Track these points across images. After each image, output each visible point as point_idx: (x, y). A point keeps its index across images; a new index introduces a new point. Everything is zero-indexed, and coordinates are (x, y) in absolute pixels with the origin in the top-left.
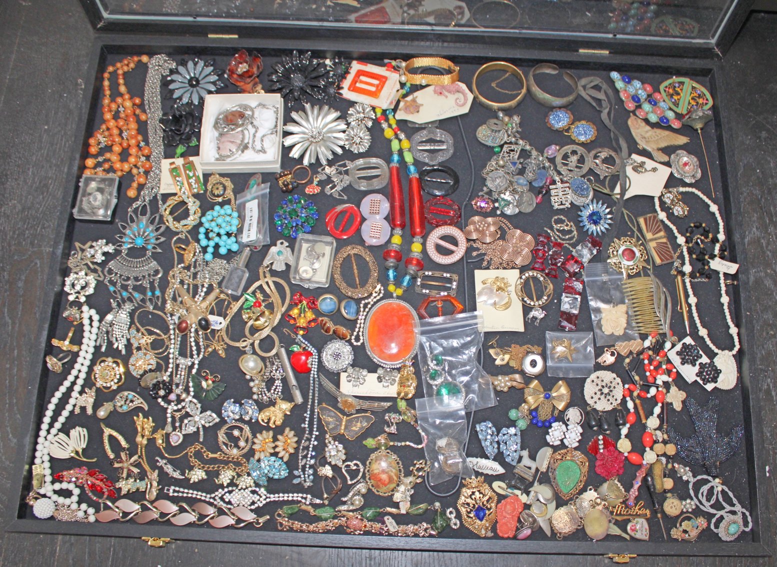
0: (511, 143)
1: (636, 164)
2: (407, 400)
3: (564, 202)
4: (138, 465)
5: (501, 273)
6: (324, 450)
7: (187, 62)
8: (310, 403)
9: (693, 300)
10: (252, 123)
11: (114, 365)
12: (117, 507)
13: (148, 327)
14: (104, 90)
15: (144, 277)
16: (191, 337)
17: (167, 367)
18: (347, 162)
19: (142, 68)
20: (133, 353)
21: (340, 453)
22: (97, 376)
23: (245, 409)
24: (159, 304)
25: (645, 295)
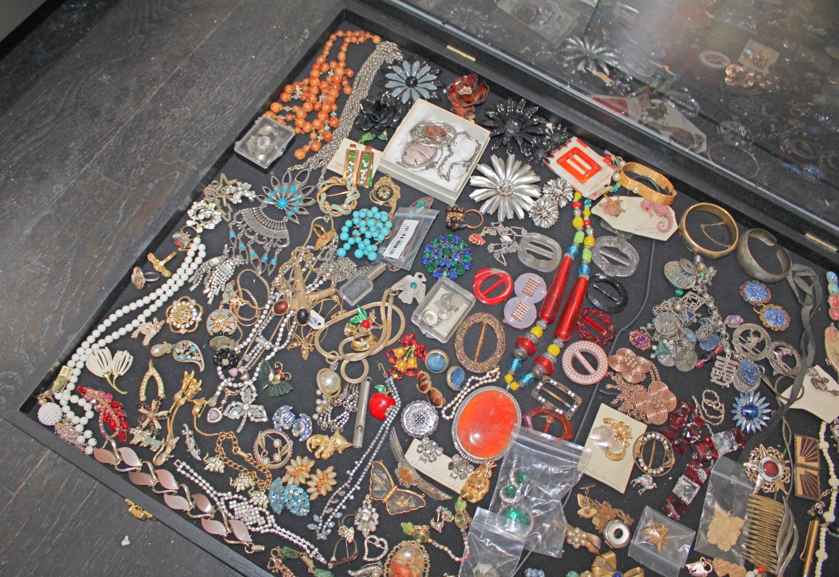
0: (696, 292)
1: (817, 377)
2: (468, 503)
3: (724, 379)
4: (163, 422)
5: (627, 420)
6: (357, 510)
7: (415, 61)
8: (367, 453)
9: (822, 555)
10: (449, 146)
11: (194, 310)
12: (120, 454)
13: (246, 290)
14: (324, 49)
15: (269, 239)
16: (283, 322)
17: (244, 339)
18: (523, 230)
19: (370, 47)
20: (218, 308)
21: (372, 522)
22: (172, 311)
23: (299, 424)
24: (270, 274)
25: (769, 521)
